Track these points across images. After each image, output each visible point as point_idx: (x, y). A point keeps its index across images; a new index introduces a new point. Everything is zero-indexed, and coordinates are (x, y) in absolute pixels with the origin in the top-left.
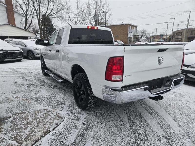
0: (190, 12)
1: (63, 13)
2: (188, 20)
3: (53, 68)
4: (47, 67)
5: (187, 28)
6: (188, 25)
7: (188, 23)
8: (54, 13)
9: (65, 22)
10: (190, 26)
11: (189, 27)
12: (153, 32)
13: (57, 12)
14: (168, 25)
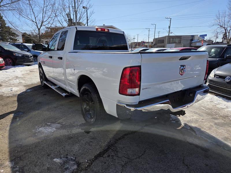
0: (171, 19)
1: (21, 5)
2: (169, 27)
3: (54, 79)
4: (47, 77)
5: (169, 35)
6: (169, 32)
7: (169, 30)
8: (8, 4)
9: (26, 17)
10: (171, 33)
11: (171, 35)
12: (134, 39)
13: (12, 3)
14: (149, 31)
